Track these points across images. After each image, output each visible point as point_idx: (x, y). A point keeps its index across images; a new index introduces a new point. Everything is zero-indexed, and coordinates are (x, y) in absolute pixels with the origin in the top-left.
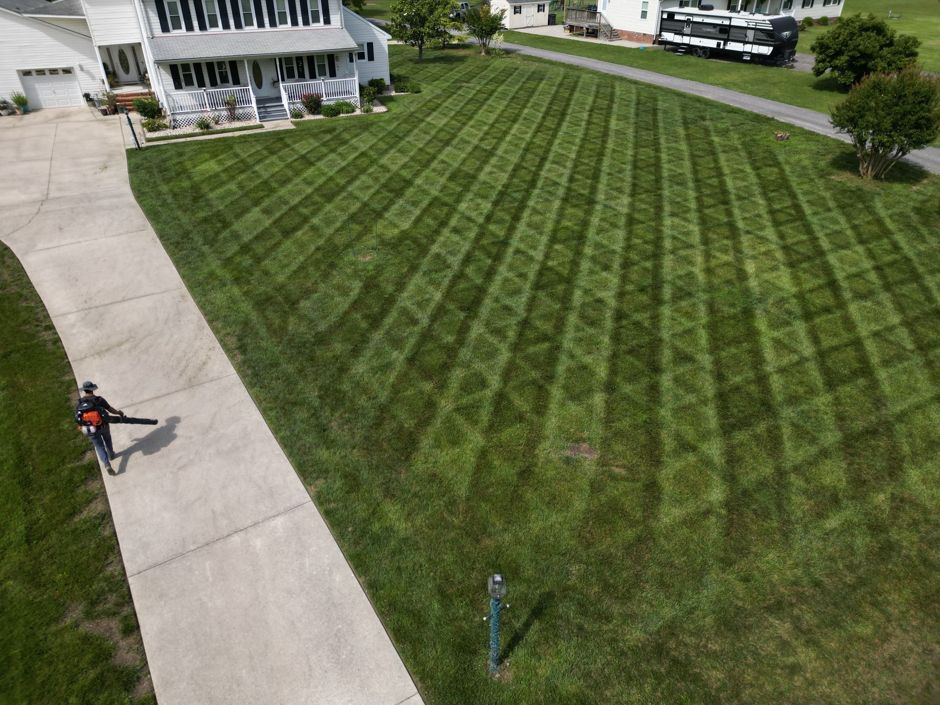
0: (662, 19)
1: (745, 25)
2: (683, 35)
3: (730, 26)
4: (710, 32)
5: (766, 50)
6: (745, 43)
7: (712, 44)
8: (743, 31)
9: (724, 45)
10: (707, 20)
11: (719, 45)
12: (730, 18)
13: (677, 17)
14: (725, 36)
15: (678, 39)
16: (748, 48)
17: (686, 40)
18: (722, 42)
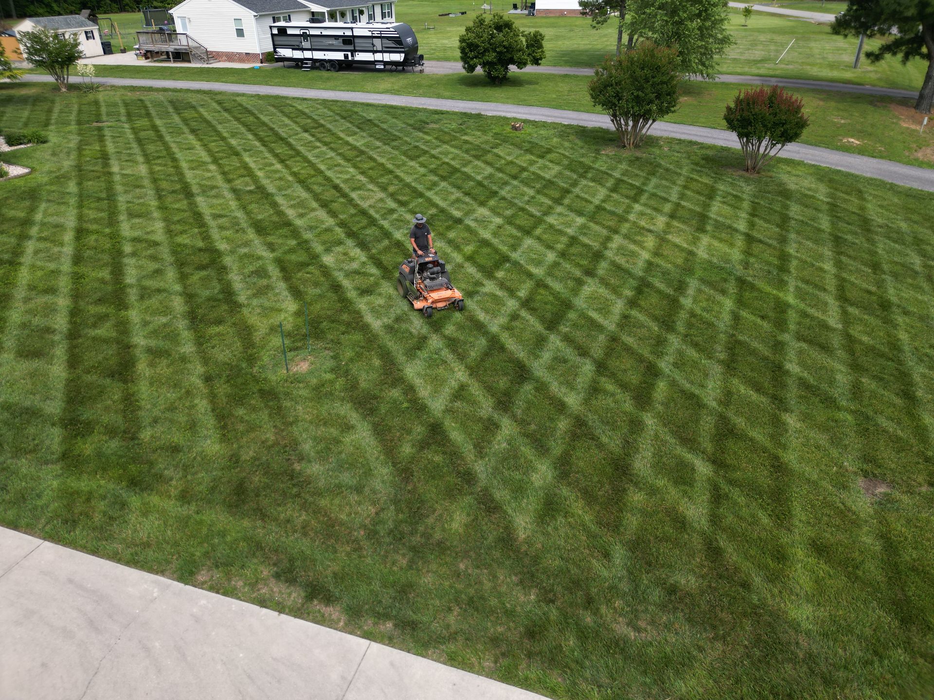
0: (273, 35)
1: (370, 34)
2: (303, 49)
3: (354, 37)
4: (333, 45)
5: (399, 57)
6: (374, 52)
7: (339, 56)
8: (370, 41)
9: (352, 56)
10: (325, 33)
11: (346, 56)
12: (352, 29)
13: (289, 32)
14: (351, 48)
15: (298, 54)
16: (378, 57)
17: (308, 54)
18: (349, 54)
